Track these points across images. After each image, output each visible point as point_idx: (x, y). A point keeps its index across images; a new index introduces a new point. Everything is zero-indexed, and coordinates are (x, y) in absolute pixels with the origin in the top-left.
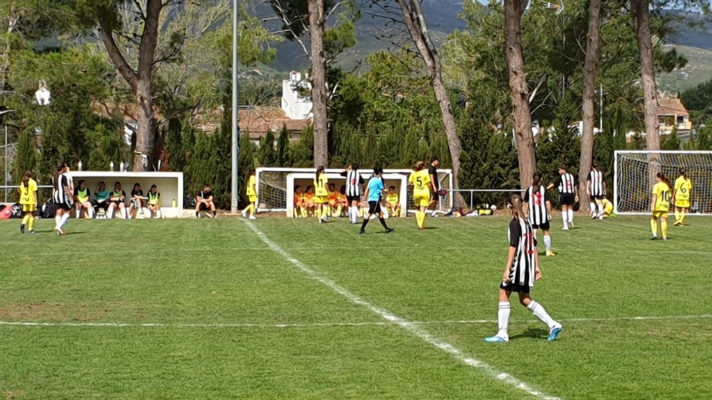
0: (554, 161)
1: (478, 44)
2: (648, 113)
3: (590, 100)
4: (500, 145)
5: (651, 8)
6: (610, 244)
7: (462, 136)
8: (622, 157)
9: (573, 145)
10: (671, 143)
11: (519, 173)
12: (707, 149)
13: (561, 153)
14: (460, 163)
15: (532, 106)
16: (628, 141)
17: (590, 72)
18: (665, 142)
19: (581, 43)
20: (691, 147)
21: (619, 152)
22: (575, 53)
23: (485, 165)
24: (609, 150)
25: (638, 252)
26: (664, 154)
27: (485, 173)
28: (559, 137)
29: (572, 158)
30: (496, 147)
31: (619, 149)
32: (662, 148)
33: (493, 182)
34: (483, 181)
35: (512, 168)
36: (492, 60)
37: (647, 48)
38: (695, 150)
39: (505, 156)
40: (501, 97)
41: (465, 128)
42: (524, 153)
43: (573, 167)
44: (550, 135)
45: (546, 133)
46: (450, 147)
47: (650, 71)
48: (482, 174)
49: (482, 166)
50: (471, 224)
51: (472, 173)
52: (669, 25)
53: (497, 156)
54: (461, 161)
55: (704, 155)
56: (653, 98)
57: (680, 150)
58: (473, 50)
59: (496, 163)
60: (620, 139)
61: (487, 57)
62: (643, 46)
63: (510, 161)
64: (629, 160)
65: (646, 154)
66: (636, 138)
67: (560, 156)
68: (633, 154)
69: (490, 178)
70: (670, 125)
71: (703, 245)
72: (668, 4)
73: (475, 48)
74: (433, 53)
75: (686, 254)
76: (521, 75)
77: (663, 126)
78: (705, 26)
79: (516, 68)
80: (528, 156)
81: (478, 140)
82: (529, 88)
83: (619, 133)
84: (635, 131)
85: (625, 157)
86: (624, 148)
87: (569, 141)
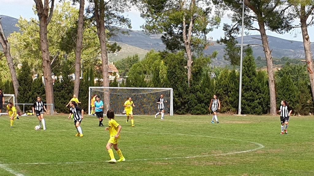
0: (62, 91)
1: (25, 38)
2: (104, 71)
3: (79, 64)
4: (37, 84)
5: (105, 25)
6: (89, 128)
7: (19, 79)
8: (93, 89)
9: (70, 84)
10: (114, 84)
11: (46, 96)
12: (130, 87)
13: (65, 88)
14: (18, 92)
15: (52, 66)
16: (95, 82)
17: (78, 52)
18: (111, 84)
19: (74, 39)
20: (123, 85)
21: (91, 87)
22: (72, 44)
23: (30, 92)
24: (86, 87)
25: (102, 132)
26: (111, 89)
27: (30, 96)
28: (64, 81)
29: (70, 90)
30: (35, 84)
31: (91, 86)
32: (110, 86)
33: (33, 100)
34: (29, 100)
35: (42, 94)
36: (31, 46)
37: (104, 42)
38: (124, 87)
39: (39, 89)
40: (36, 62)
41: (21, 76)
42: (48, 87)
43: (70, 94)
44: (60, 80)
45: (58, 79)
46: (14, 84)
47: (105, 52)
48: (28, 97)
49: (29, 93)
50: (24, 119)
51: (24, 96)
52: (114, 32)
53: (36, 88)
54: (19, 90)
55: (129, 89)
56: (106, 64)
57: (118, 87)
59: (35, 91)
60: (92, 82)
61: (29, 44)
62: (102, 41)
63: (41, 91)
64: (96, 91)
65: (103, 89)
66: (98, 81)
67: (64, 89)
68: (97, 88)
69: (32, 98)
70: (114, 76)
71: (130, 129)
72: (112, 23)
73: (24, 40)
74: (6, 42)
76: (47, 52)
77: (110, 76)
78: (129, 33)
79: (44, 49)
80: (50, 89)
81: (27, 81)
82: (51, 59)
83: (91, 79)
84: (98, 78)
86: (93, 86)
87: (69, 82)
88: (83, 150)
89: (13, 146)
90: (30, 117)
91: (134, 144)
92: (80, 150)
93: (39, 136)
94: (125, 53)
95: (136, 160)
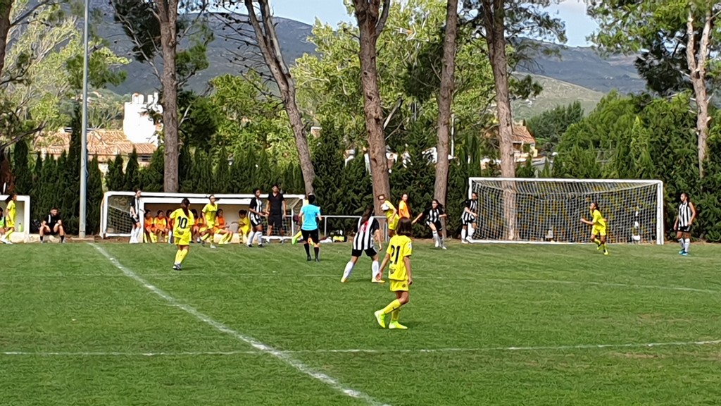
0: (408, 187)
1: (327, 69)
2: (503, 140)
3: (445, 126)
4: (354, 171)
5: (506, 35)
6: (470, 272)
7: (315, 161)
8: (477, 184)
9: (427, 172)
10: (526, 170)
11: (373, 199)
12: (562, 177)
13: (415, 179)
14: (312, 189)
15: (386, 131)
16: (483, 167)
17: (445, 98)
18: (519, 170)
19: (436, 68)
20: (546, 174)
21: (474, 179)
22: (430, 79)
23: (338, 190)
24: (463, 177)
25: (500, 280)
26: (519, 182)
27: (338, 199)
28: (414, 164)
29: (427, 185)
30: (349, 173)
31: (473, 176)
32: (516, 177)
33: (347, 208)
34: (336, 207)
35: (366, 194)
36: (341, 85)
37: (502, 75)
38: (549, 177)
39: (358, 182)
40: (350, 122)
41: (318, 153)
42: (378, 179)
43: (427, 194)
44: (404, 162)
45: (400, 159)
46: (303, 172)
47: (506, 99)
48: (335, 200)
49: (336, 191)
50: (326, 251)
51: (325, 199)
52: (525, 52)
53: (351, 181)
54: (314, 186)
55: (559, 183)
56: (508, 125)
57: (534, 177)
58: (323, 75)
59: (349, 188)
60: (475, 166)
61: (336, 81)
62: (498, 73)
63: (364, 187)
64: (484, 188)
65: (500, 182)
66: (491, 165)
67: (414, 183)
68: (488, 181)
69: (344, 204)
70: (525, 152)
71: (564, 275)
72: (522, 30)
73: (324, 72)
74: (287, 77)
75: (549, 283)
76: (375, 100)
77: (517, 154)
78: (560, 53)
79: (370, 93)
80: (382, 182)
81: (332, 165)
82: (384, 114)
83: (474, 159)
84: (490, 158)
85: (480, 184)
86: (479, 175)
87: (423, 167)
88: (458, 323)
89: (303, 311)
90: (338, 246)
91: (573, 309)
92: (451, 323)
93: (361, 289)
94: (549, 100)
95: (579, 347)
